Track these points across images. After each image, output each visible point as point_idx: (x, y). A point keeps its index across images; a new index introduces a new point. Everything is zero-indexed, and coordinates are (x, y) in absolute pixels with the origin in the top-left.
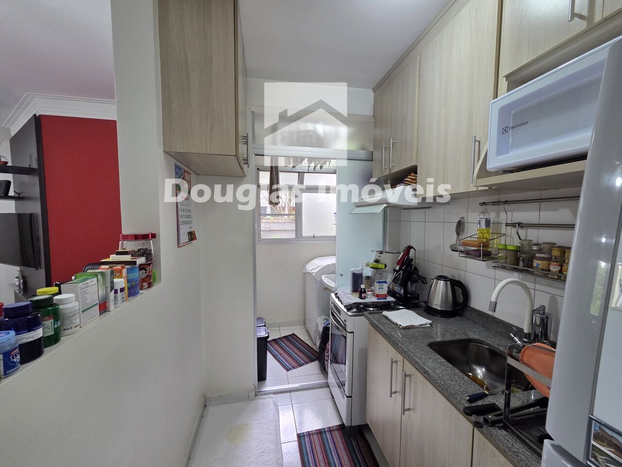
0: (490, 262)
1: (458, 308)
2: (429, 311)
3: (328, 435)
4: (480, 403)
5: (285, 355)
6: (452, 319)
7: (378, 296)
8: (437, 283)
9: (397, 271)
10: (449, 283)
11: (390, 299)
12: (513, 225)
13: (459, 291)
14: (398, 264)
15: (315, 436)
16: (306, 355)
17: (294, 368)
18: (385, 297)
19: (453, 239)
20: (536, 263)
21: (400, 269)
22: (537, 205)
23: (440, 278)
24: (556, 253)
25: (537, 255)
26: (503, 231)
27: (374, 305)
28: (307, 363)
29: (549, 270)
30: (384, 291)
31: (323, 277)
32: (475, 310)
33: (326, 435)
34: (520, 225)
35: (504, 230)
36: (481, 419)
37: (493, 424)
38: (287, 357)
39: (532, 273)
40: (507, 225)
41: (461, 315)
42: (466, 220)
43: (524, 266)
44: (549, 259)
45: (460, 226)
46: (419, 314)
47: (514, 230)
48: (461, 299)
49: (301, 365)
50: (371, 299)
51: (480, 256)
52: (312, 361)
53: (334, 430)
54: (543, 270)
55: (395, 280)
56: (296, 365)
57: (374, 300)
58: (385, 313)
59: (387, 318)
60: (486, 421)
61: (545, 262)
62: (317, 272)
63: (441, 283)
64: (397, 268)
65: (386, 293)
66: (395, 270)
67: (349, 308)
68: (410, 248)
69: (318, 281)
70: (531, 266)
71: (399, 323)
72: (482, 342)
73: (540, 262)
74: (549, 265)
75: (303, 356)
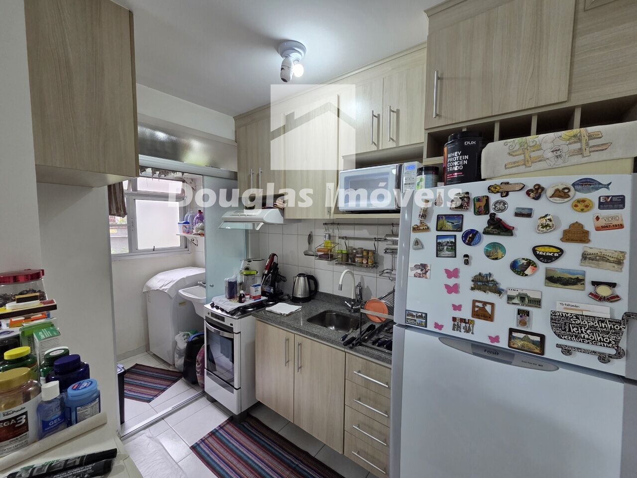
0: (334, 262)
1: (313, 293)
2: (294, 300)
3: (221, 432)
4: (346, 340)
5: (138, 389)
6: (310, 302)
7: (254, 298)
8: (299, 279)
9: (266, 275)
10: (306, 278)
11: (263, 298)
12: (343, 238)
13: (312, 282)
14: (266, 269)
15: (210, 439)
16: (165, 379)
17: (156, 396)
18: (259, 297)
19: (305, 246)
20: (357, 260)
21: (269, 273)
22: (352, 227)
23: (300, 275)
24: (365, 253)
25: (357, 255)
26: (337, 242)
27: (252, 306)
28: (169, 386)
29: (363, 263)
30: (259, 293)
31: (180, 291)
32: (322, 293)
33: (220, 433)
34: (346, 238)
35: (337, 240)
36: (351, 345)
37: (356, 345)
38: (140, 390)
39: (355, 265)
40: (339, 238)
41: (313, 299)
42: (313, 233)
43: (351, 262)
44: (362, 257)
45: (310, 238)
46: (289, 304)
47: (343, 241)
48: (313, 288)
49: (163, 390)
50: (249, 301)
51: (329, 258)
52: (175, 381)
53: (224, 426)
54: (360, 263)
55: (265, 283)
56: (157, 393)
57: (252, 301)
58: (267, 309)
59: (270, 312)
60: (353, 345)
61: (361, 259)
62: (169, 289)
63: (302, 279)
64: (266, 272)
65: (260, 294)
66: (264, 275)
67: (233, 313)
68: (274, 255)
69: (173, 296)
70: (354, 262)
71: (283, 313)
72: (331, 311)
73: (358, 259)
74: (362, 260)
75: (162, 382)
